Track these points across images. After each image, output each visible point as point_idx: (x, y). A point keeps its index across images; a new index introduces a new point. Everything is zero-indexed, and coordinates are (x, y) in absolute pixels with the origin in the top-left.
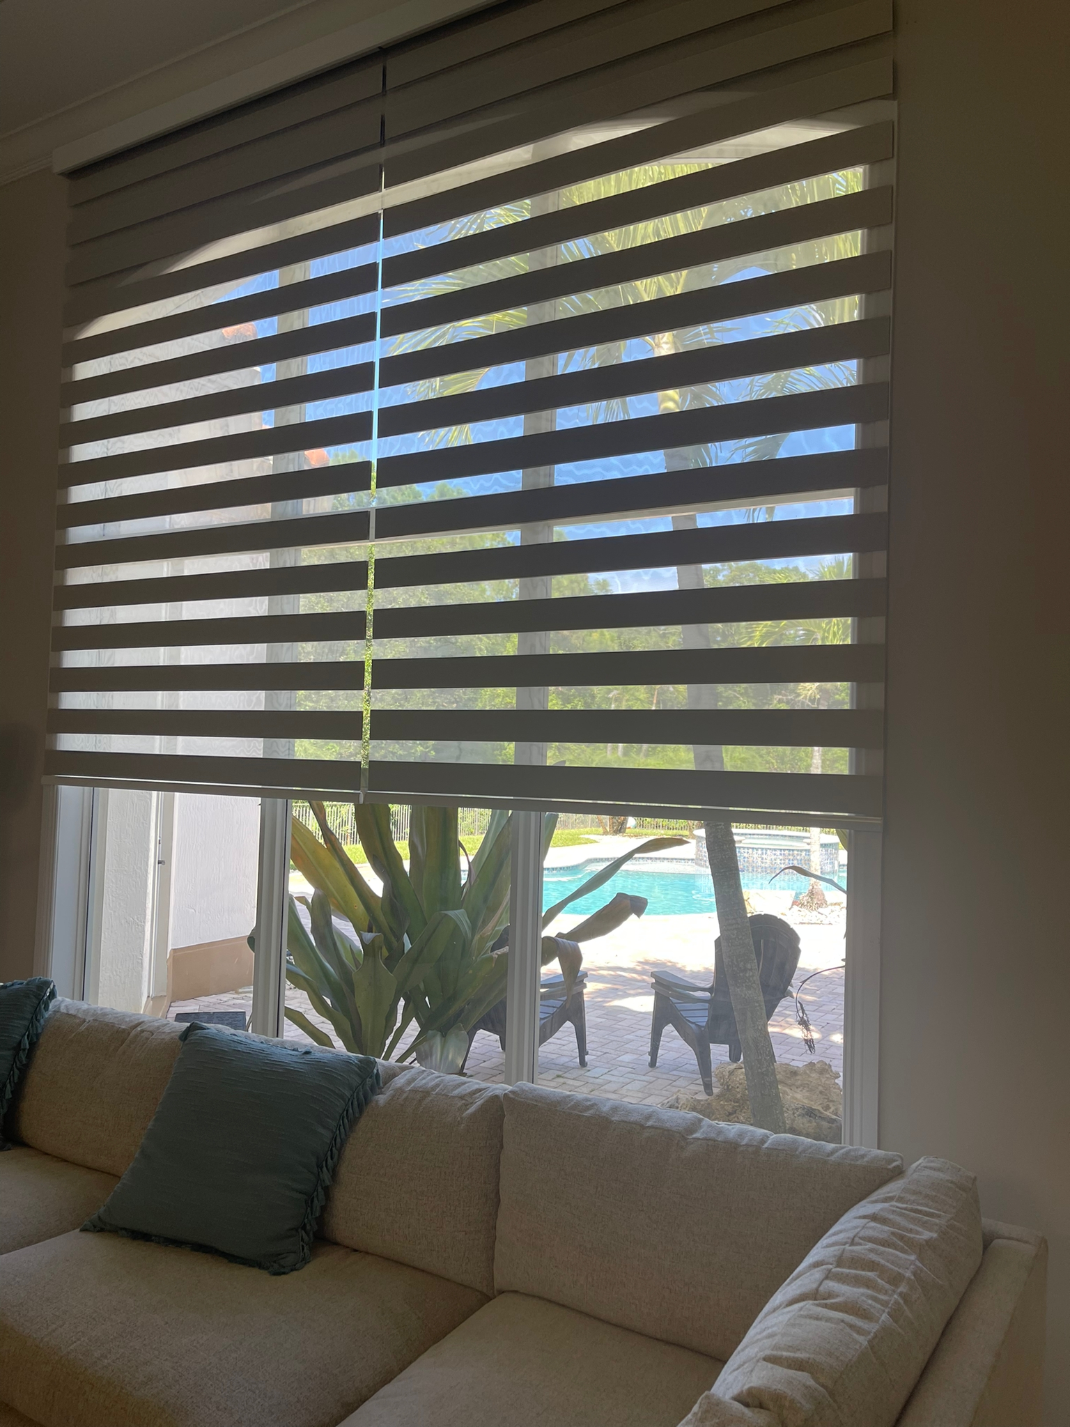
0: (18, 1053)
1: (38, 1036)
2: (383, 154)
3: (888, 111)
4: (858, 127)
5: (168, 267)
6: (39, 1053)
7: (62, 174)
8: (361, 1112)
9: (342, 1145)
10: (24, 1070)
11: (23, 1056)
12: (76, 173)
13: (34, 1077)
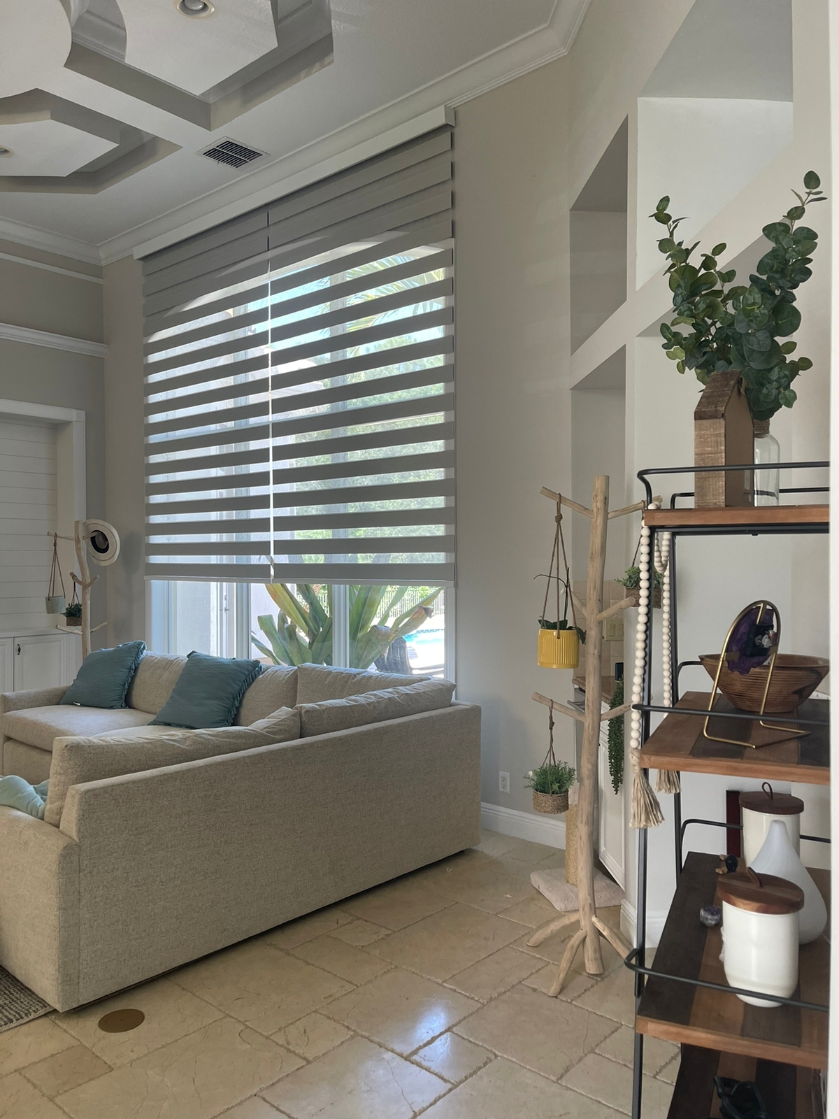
0: (130, 671)
1: (139, 664)
2: (270, 255)
3: (451, 243)
4: (443, 250)
5: (183, 308)
6: (139, 671)
7: (139, 259)
8: (253, 681)
9: (244, 693)
10: (133, 678)
11: (132, 672)
12: (145, 259)
13: (137, 681)
